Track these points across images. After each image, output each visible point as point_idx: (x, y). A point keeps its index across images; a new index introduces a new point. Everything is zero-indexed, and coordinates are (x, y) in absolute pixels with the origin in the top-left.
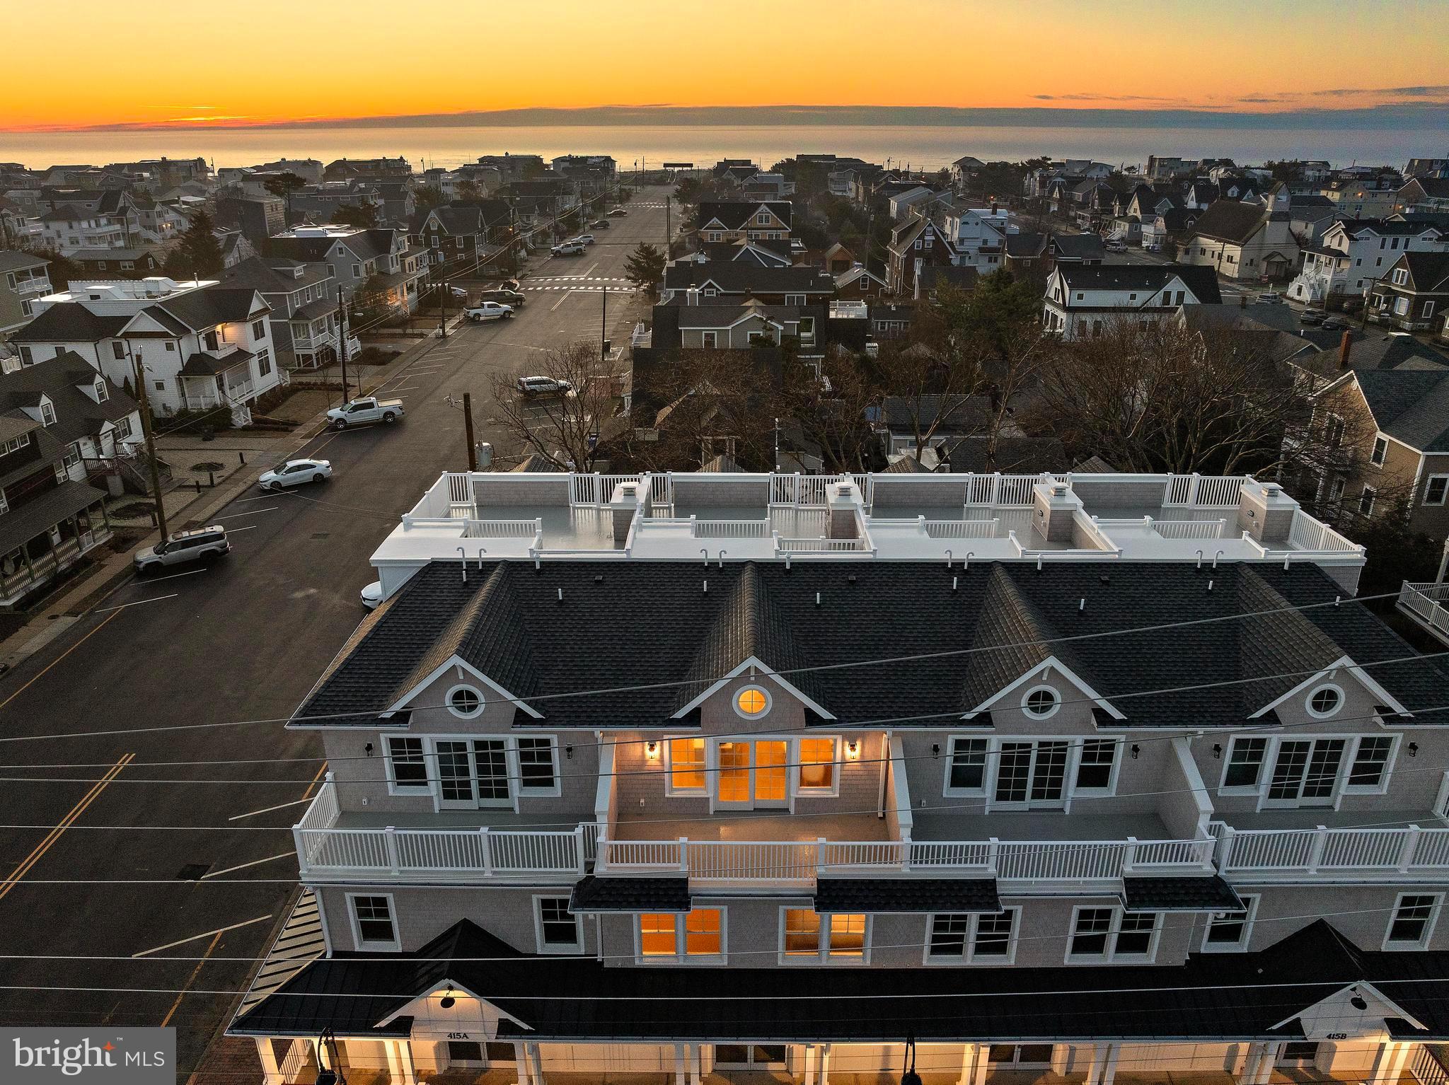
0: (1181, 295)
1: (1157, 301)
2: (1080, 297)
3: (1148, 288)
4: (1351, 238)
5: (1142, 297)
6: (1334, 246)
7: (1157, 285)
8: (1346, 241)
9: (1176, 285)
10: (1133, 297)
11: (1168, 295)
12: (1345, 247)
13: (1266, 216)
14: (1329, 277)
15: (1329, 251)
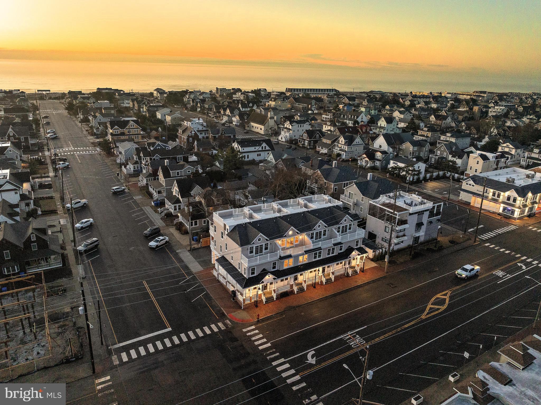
0: (265, 147)
1: (260, 149)
2: (243, 149)
3: (258, 146)
4: (291, 125)
5: (257, 148)
6: (288, 127)
7: (260, 145)
8: (290, 126)
9: (264, 145)
10: (255, 148)
11: (262, 147)
12: (290, 127)
13: (268, 118)
14: (288, 135)
15: (286, 128)
